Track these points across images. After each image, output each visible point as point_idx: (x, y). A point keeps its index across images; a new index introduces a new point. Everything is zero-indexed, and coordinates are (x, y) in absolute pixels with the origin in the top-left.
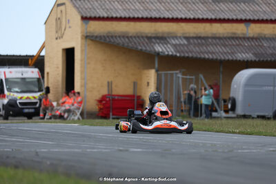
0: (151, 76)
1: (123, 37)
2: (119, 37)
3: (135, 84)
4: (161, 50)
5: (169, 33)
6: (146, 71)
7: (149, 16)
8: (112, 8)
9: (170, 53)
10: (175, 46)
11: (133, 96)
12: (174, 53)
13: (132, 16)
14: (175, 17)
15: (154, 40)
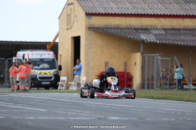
0: (138, 57)
1: (117, 28)
2: (114, 28)
3: (126, 64)
4: (145, 38)
5: (151, 26)
6: (134, 54)
7: (136, 13)
8: (109, 6)
9: (152, 41)
10: (156, 35)
11: (124, 73)
12: (155, 41)
13: (123, 13)
14: (156, 13)
15: (140, 31)
